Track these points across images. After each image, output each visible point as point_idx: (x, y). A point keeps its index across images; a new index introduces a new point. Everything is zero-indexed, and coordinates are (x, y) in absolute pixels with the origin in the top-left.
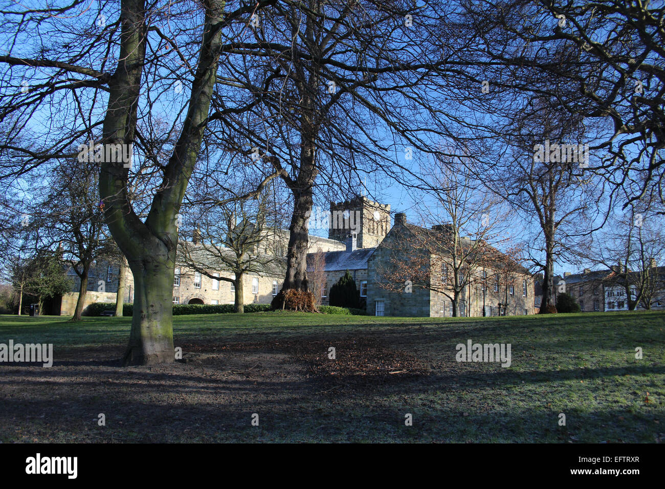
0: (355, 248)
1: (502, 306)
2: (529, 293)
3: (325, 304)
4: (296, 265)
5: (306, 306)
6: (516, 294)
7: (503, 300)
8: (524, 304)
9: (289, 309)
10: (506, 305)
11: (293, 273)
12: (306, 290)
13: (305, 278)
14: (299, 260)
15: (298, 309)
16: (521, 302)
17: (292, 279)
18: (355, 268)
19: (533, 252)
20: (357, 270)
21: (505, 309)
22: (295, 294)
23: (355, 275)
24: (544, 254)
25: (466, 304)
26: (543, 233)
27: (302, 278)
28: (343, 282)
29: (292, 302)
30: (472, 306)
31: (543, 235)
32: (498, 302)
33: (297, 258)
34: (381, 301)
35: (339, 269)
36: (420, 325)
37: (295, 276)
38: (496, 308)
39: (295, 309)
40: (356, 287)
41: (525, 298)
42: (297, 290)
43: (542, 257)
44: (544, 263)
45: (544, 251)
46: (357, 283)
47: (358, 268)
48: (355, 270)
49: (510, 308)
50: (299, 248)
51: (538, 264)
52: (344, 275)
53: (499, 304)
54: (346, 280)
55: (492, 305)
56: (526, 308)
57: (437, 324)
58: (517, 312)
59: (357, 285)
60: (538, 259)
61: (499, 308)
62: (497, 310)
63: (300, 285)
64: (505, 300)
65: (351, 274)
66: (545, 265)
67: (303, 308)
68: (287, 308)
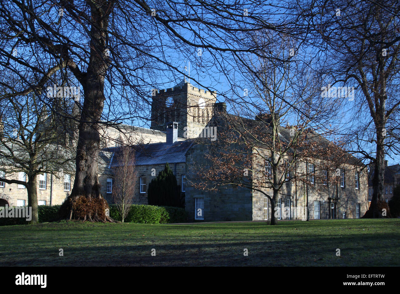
0: (176, 139)
1: (332, 201)
2: (362, 186)
3: (140, 202)
4: (86, 169)
5: (97, 215)
6: (347, 187)
7: (333, 194)
8: (357, 198)
9: (77, 218)
10: (337, 199)
11: (82, 177)
12: (98, 196)
13: (96, 182)
14: (89, 162)
15: (88, 218)
16: (353, 195)
17: (81, 184)
18: (176, 162)
19: (362, 144)
20: (178, 163)
21: (336, 204)
22: (84, 201)
23: (175, 169)
24: (374, 146)
25: (292, 200)
26: (373, 123)
27: (93, 183)
28: (163, 177)
29: (80, 210)
30: (299, 201)
31: (373, 125)
32: (327, 197)
33: (86, 161)
34: (200, 198)
35: (159, 163)
36: (199, 246)
37: (85, 180)
38: (325, 202)
39: (83, 219)
40: (176, 181)
41: (358, 192)
42: (87, 197)
43: (371, 148)
44: (374, 155)
45: (374, 143)
46: (177, 177)
47: (179, 161)
48: (176, 164)
49: (342, 203)
50: (89, 149)
51: (367, 157)
52: (163, 169)
53: (329, 199)
54: (165, 174)
55: (321, 200)
56: (359, 202)
57: (219, 246)
58: (348, 206)
59: (178, 180)
60: (368, 151)
61: (329, 202)
62: (327, 205)
63: (91, 190)
64: (335, 194)
65: (171, 168)
66: (375, 157)
67: (93, 218)
68: (75, 217)
